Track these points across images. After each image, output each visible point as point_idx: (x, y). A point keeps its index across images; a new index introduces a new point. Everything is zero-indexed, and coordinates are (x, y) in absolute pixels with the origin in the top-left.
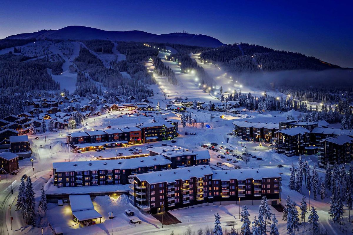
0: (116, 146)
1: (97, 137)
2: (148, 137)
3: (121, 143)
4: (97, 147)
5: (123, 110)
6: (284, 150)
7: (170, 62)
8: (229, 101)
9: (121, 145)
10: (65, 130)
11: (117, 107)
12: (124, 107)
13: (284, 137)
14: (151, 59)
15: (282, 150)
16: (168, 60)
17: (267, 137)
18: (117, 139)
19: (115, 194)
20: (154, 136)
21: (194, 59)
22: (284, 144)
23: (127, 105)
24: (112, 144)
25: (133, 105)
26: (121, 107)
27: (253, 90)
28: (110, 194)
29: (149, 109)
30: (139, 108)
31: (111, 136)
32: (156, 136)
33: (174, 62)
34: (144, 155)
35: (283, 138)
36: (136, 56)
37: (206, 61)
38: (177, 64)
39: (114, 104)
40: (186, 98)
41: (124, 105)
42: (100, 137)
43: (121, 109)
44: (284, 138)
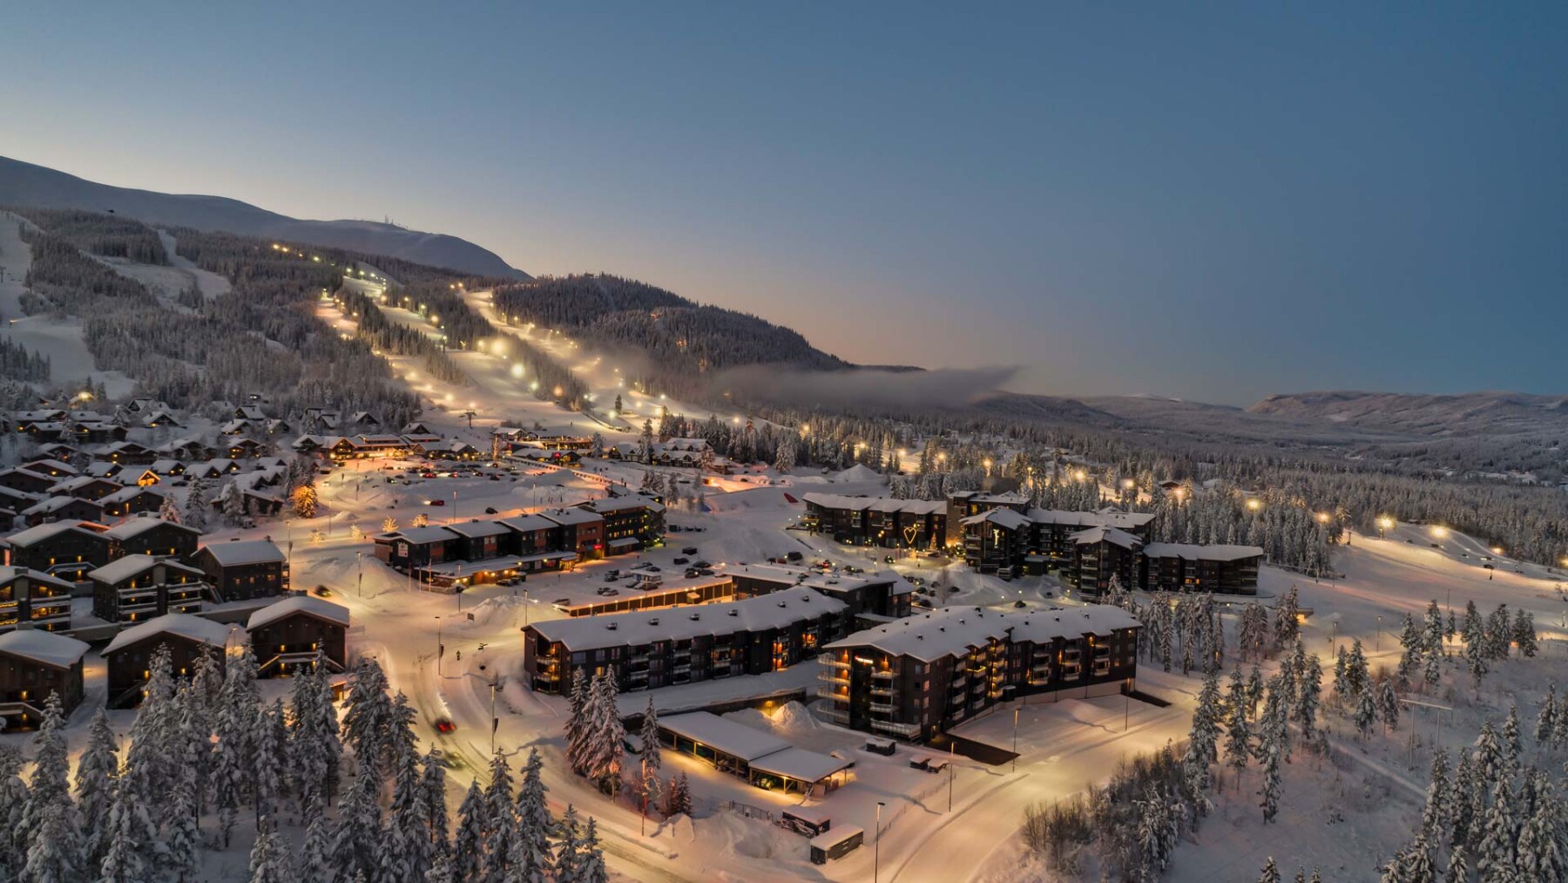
0: (545, 568)
1: (486, 541)
2: (613, 538)
3: (558, 560)
4: (500, 573)
5: (366, 457)
6: (996, 565)
7: (398, 310)
8: (673, 440)
9: (555, 566)
10: (281, 520)
11: (351, 447)
12: (370, 449)
13: (996, 532)
14: (325, 297)
15: (991, 566)
16: (390, 306)
17: (910, 535)
18: (542, 547)
19: (769, 703)
20: (628, 536)
21: (476, 310)
22: (996, 550)
23: (379, 442)
24: (532, 564)
25: (397, 442)
26: (361, 449)
27: (689, 410)
28: (756, 703)
29: (466, 455)
30: (429, 452)
31: (528, 537)
32: (631, 536)
33: (411, 311)
34: (687, 590)
35: (994, 535)
36: (274, 283)
37: (516, 319)
38: (423, 318)
39: (342, 438)
40: (536, 425)
41: (369, 442)
42: (493, 540)
43: (361, 455)
44: (997, 537)
